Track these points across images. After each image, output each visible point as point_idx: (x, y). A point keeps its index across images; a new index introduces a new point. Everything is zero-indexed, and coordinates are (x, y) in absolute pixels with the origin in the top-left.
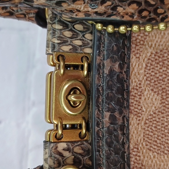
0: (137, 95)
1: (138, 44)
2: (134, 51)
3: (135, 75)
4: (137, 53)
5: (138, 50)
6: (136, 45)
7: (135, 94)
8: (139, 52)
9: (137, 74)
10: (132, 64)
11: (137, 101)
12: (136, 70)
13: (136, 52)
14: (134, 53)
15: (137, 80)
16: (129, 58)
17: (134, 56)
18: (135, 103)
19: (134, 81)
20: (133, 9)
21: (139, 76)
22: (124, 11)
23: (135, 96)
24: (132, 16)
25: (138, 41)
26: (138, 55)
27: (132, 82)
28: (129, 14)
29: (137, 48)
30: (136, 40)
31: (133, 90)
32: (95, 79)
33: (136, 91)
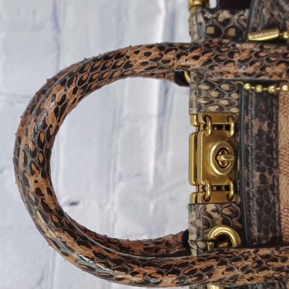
0: (285, 155)
1: (286, 102)
2: (282, 110)
3: (284, 134)
4: (285, 112)
5: (286, 108)
6: (284, 104)
7: (285, 153)
8: (286, 110)
9: (285, 133)
10: (280, 124)
11: (286, 161)
12: (284, 129)
13: (284, 110)
14: (282, 112)
15: (285, 139)
16: (277, 117)
17: (282, 115)
18: (284, 162)
19: (282, 140)
20: (281, 68)
21: (287, 135)
22: (273, 71)
23: (284, 156)
24: (280, 75)
25: (286, 99)
26: (286, 114)
27: (281, 141)
28: (278, 73)
29: (285, 106)
30: (284, 98)
31: (281, 150)
32: (243, 139)
33: (284, 151)
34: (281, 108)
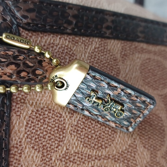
0: (17, 154)
1: (19, 102)
2: (14, 109)
3: (15, 133)
4: (18, 111)
5: (18, 108)
6: (17, 104)
7: (15, 152)
8: (19, 109)
9: (17, 132)
10: (12, 123)
11: (17, 159)
12: (16, 128)
13: (17, 110)
14: (14, 111)
15: (17, 138)
16: (9, 117)
17: (14, 114)
18: (15, 161)
19: (14, 139)
20: (11, 69)
21: (19, 134)
22: (2, 71)
23: (15, 155)
24: (10, 76)
25: (19, 99)
26: (18, 113)
27: (12, 140)
28: (8, 74)
29: (18, 106)
30: (17, 98)
31: (12, 149)
33: (16, 150)
34: (13, 108)
